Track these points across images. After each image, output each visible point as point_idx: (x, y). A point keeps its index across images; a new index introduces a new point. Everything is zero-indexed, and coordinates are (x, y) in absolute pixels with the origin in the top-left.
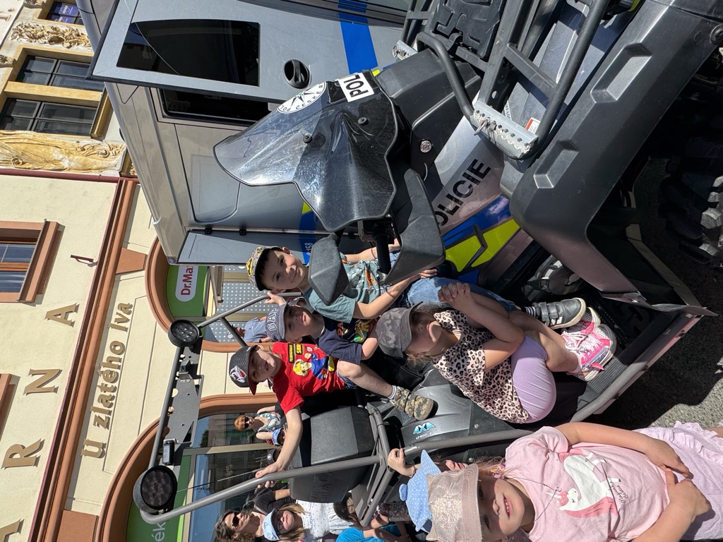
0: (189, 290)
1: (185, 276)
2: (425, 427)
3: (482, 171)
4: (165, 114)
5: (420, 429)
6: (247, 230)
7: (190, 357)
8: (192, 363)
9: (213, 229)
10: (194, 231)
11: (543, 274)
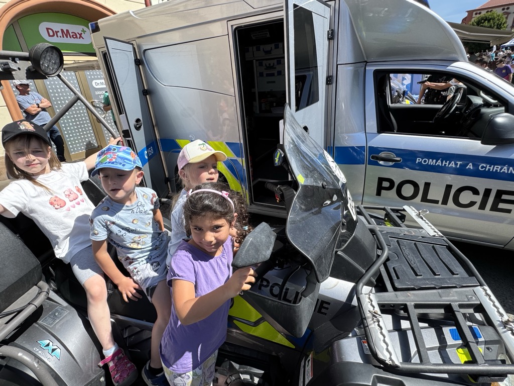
0: (53, 36)
1: (67, 31)
2: (53, 350)
3: (323, 310)
4: (234, 27)
5: (48, 345)
6: (148, 96)
7: (19, 69)
8: (13, 73)
9: (140, 66)
10: (134, 49)
11: (243, 373)
